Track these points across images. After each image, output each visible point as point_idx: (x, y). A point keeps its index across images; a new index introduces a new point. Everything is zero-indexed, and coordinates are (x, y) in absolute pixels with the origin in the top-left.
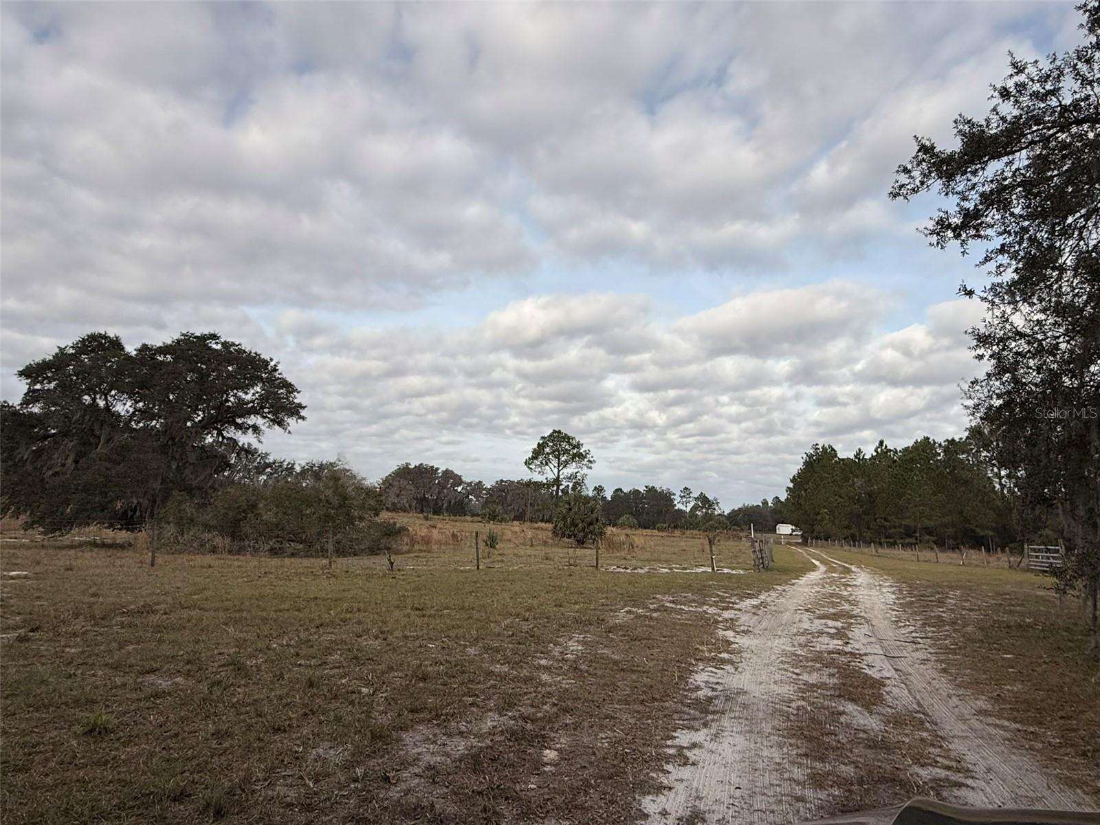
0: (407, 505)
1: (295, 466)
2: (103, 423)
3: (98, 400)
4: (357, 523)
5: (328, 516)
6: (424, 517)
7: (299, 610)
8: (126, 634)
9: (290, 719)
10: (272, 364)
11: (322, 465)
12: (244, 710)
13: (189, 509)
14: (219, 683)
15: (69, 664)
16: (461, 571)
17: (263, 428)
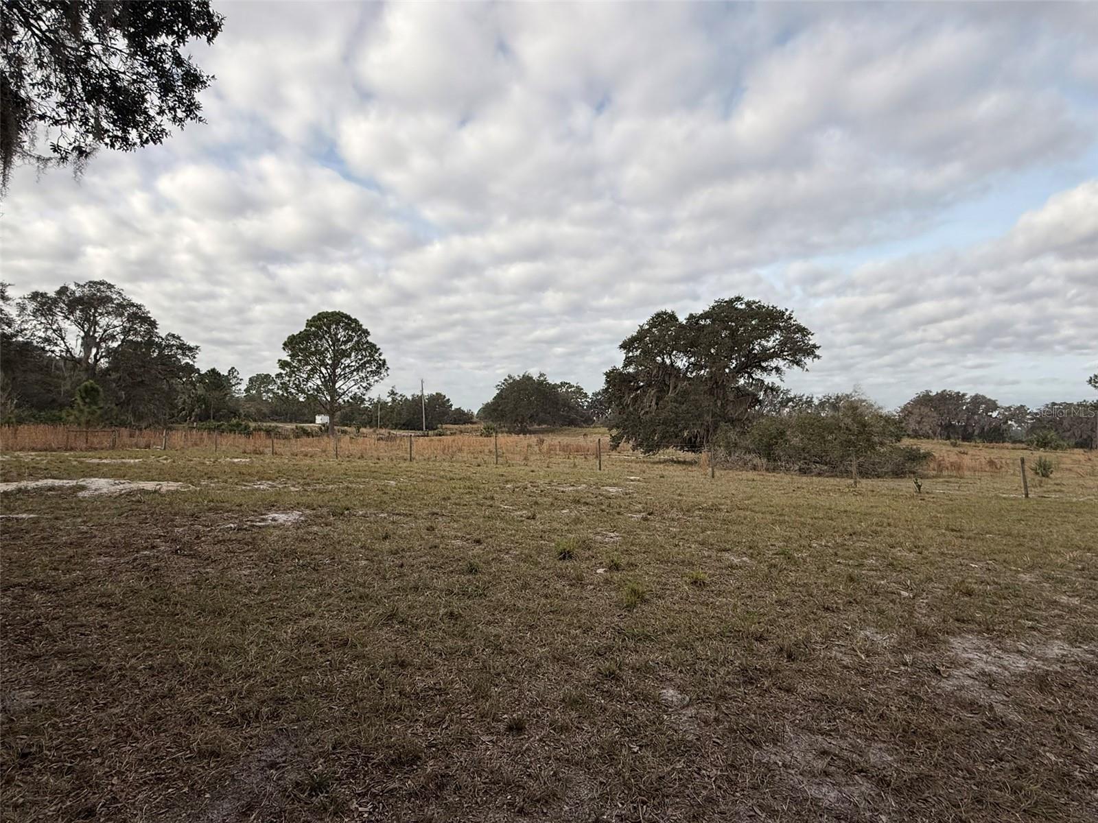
0: (930, 432)
1: (814, 400)
2: (670, 375)
3: (666, 360)
4: (878, 448)
5: (849, 442)
6: (952, 443)
7: (832, 519)
8: (704, 523)
9: (836, 603)
10: (787, 313)
11: (838, 397)
12: (797, 589)
13: (733, 436)
14: (775, 566)
15: (674, 537)
16: (1004, 498)
17: (784, 368)
